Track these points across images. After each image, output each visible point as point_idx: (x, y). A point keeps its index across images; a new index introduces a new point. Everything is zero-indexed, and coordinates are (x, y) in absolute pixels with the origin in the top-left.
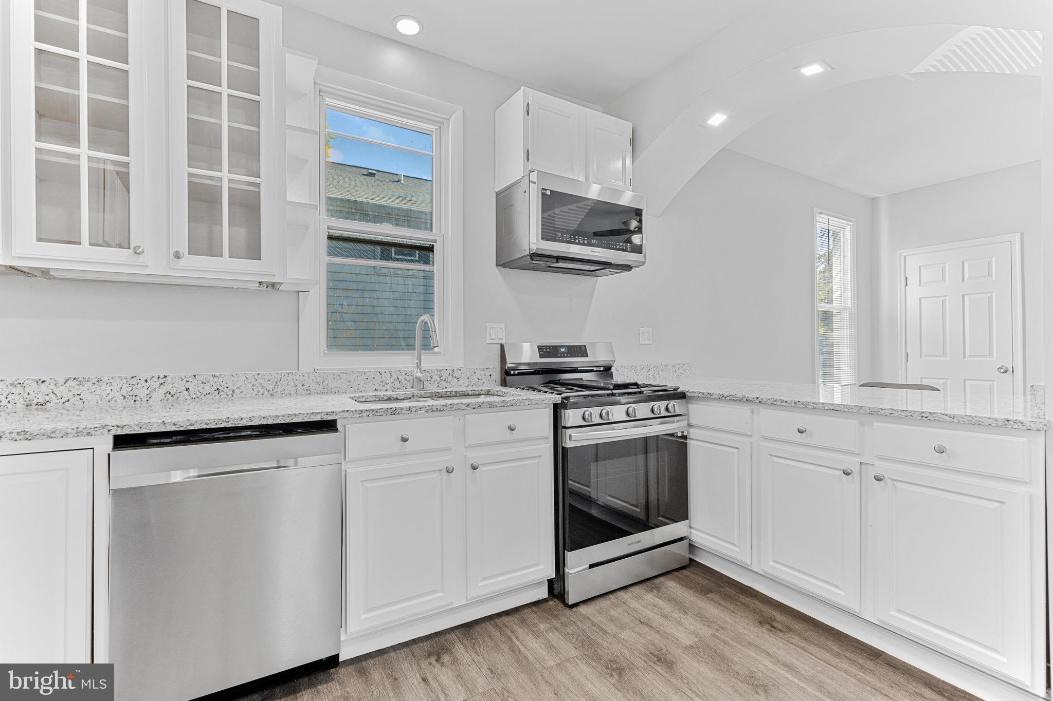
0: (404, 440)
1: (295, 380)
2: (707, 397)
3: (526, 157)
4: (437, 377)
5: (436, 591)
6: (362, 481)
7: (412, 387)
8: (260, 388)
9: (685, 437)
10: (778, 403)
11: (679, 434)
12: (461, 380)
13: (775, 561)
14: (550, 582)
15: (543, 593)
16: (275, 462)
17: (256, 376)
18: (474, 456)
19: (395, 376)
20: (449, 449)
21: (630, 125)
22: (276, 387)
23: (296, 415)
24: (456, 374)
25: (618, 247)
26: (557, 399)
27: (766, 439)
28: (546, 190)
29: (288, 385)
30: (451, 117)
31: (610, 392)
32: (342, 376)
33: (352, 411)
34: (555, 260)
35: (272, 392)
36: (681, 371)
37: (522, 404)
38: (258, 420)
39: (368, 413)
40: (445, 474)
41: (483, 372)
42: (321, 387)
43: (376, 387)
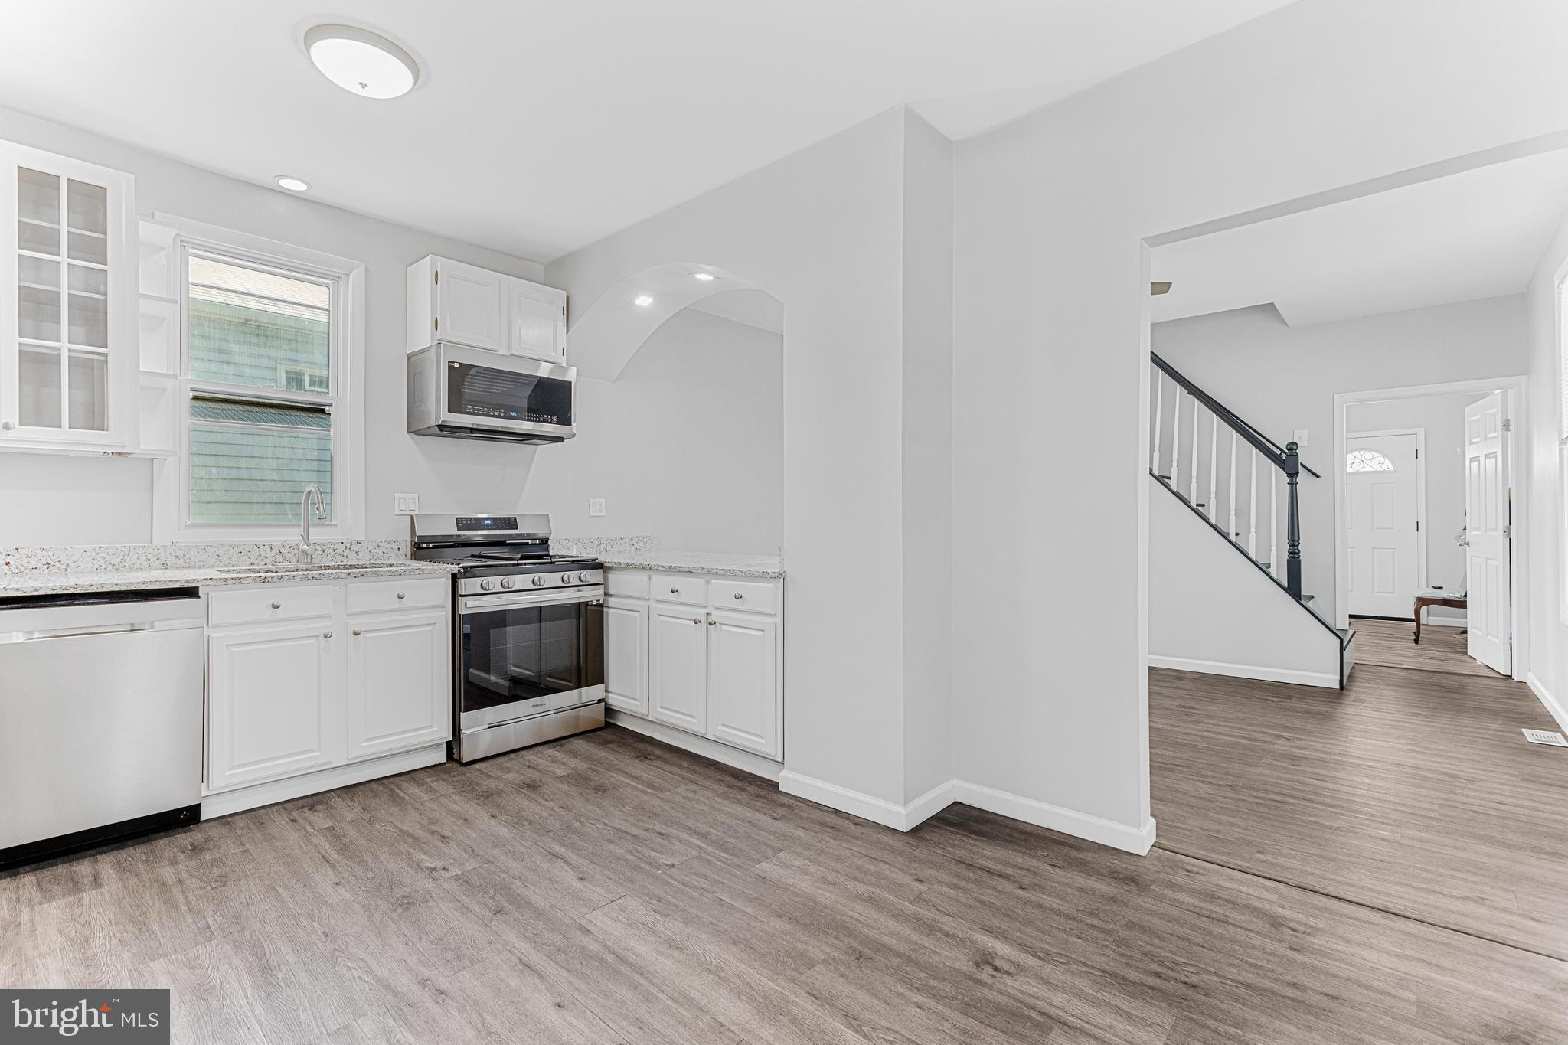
0: (275, 607)
1: (147, 554)
2: (628, 567)
3: (434, 325)
4: (331, 551)
5: (312, 751)
6: (227, 646)
7: (298, 561)
8: (102, 563)
9: (602, 606)
10: (660, 568)
11: (594, 603)
12: (361, 554)
13: (661, 707)
14: (449, 744)
15: (441, 756)
16: (129, 626)
17: (97, 550)
18: (356, 623)
19: (276, 550)
20: (329, 616)
21: (564, 294)
22: (123, 561)
23: (152, 582)
24: (355, 547)
25: (541, 419)
26: (455, 568)
27: (658, 601)
28: (454, 362)
29: (138, 559)
30: (350, 273)
31: (516, 562)
32: (209, 549)
33: (216, 579)
34: (469, 431)
35: (117, 567)
36: (641, 544)
37: (412, 573)
38: (109, 586)
39: (234, 581)
40: (322, 640)
41: (388, 546)
42: (181, 561)
43: (252, 561)
